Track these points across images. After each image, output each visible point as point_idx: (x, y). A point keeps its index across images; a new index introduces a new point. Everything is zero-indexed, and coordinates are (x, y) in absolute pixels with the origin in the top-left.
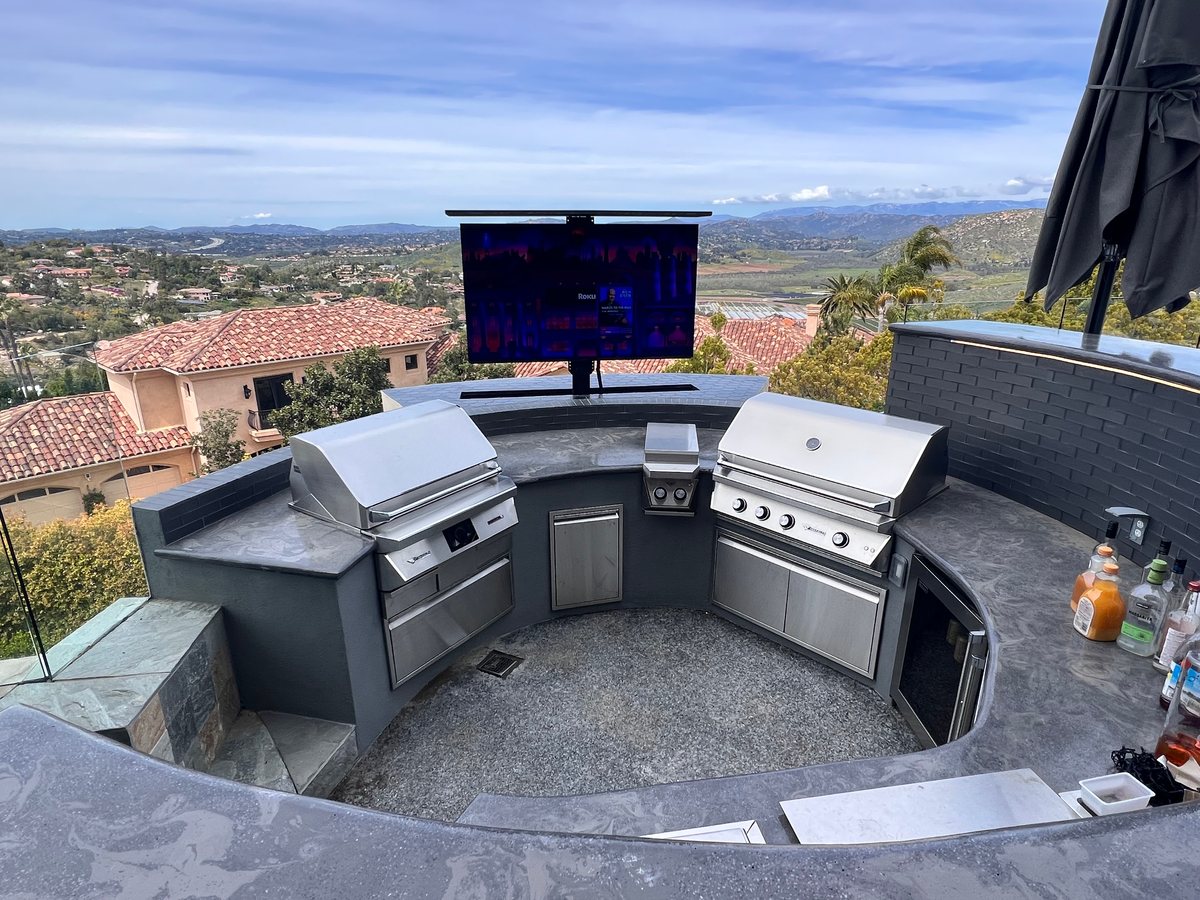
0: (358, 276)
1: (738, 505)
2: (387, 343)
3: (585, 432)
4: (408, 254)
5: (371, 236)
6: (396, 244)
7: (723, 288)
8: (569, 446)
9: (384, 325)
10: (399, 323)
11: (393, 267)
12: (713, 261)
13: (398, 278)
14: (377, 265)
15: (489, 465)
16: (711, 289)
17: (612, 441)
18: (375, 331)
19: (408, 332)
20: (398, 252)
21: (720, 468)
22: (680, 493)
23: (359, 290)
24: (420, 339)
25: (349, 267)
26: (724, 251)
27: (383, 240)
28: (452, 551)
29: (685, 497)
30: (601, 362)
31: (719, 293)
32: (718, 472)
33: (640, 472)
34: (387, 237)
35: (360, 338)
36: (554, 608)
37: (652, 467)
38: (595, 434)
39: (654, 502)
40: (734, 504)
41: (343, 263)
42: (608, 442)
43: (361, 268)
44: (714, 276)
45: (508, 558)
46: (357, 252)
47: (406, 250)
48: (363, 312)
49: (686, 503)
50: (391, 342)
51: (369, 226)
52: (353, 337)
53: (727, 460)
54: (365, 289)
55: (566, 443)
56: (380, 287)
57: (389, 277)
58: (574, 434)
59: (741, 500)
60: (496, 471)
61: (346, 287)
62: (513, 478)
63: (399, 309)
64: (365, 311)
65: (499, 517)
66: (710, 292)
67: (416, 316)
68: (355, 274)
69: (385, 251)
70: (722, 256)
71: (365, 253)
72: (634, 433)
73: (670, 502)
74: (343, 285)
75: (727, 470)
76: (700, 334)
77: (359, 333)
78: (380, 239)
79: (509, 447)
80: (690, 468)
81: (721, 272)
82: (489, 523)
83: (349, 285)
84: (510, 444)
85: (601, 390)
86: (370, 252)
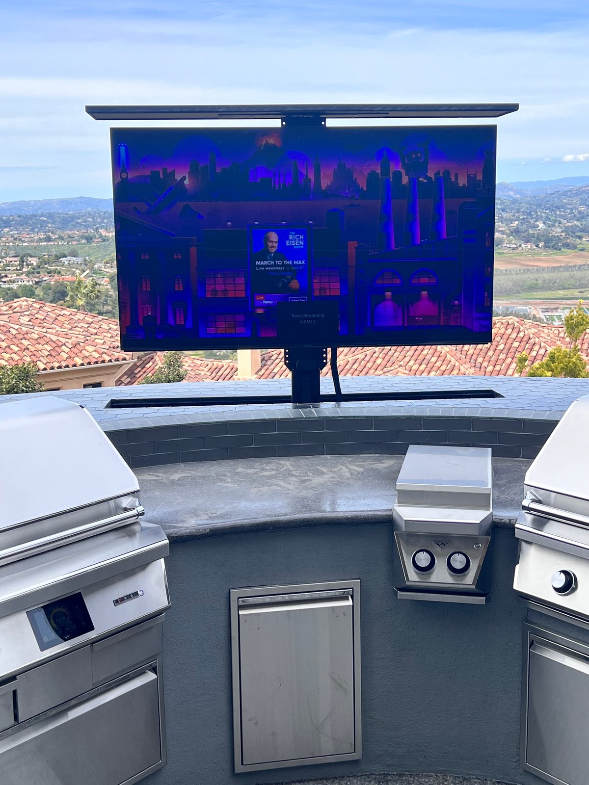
0: (28, 274)
1: (561, 581)
2: (56, 365)
3: (304, 462)
4: (104, 240)
5: (50, 216)
6: (87, 227)
7: (580, 286)
8: (274, 481)
9: (54, 338)
10: (77, 336)
11: (80, 260)
12: (567, 246)
13: (87, 276)
14: (58, 257)
15: (125, 502)
16: (564, 289)
17: (348, 475)
18: (39, 347)
19: (90, 349)
20: (89, 239)
21: (529, 518)
22: (458, 561)
23: (29, 292)
24: (107, 358)
25: (16, 261)
26: (582, 231)
27: (67, 222)
28: (42, 649)
29: (467, 566)
30: (340, 350)
31: (576, 293)
32: (524, 524)
33: (387, 523)
34: (73, 218)
35: (16, 357)
36: (239, 769)
37: (408, 513)
38: (323, 465)
39: (413, 576)
40: (553, 579)
41: (7, 255)
42: (341, 476)
43: (34, 261)
44: (568, 268)
45: (154, 670)
46: (29, 239)
47: (101, 236)
48: (25, 320)
49: (470, 579)
50: (64, 364)
51: (48, 203)
52: (7, 356)
53: (539, 502)
54: (39, 291)
55: (270, 477)
56: (60, 288)
57: (73, 274)
58: (287, 463)
59: (565, 572)
60: (134, 512)
61: (9, 289)
62: (164, 529)
63: (80, 316)
64: (27, 319)
65: (136, 594)
66: (561, 293)
67: (105, 326)
68: (25, 270)
69: (70, 237)
70: (580, 238)
71: (40, 240)
72: (386, 463)
73: (441, 576)
74: (6, 286)
75: (542, 519)
76: (542, 352)
77: (15, 349)
78: (64, 219)
79: (172, 482)
80: (475, 516)
81: (579, 262)
82: (117, 602)
83: (14, 286)
84: (176, 477)
85: (339, 397)
86: (48, 239)
